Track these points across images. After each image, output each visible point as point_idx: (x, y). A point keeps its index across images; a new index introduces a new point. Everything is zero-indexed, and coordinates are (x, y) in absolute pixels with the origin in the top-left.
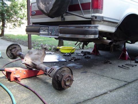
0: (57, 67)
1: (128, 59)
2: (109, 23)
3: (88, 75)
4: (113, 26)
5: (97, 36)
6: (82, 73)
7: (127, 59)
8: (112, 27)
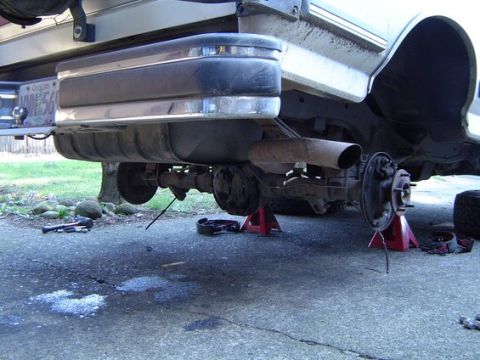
0: (61, 297)
1: (412, 246)
2: (337, 41)
3: (227, 337)
4: (357, 66)
5: (274, 106)
6: (190, 328)
7: (406, 244)
8: (353, 73)
